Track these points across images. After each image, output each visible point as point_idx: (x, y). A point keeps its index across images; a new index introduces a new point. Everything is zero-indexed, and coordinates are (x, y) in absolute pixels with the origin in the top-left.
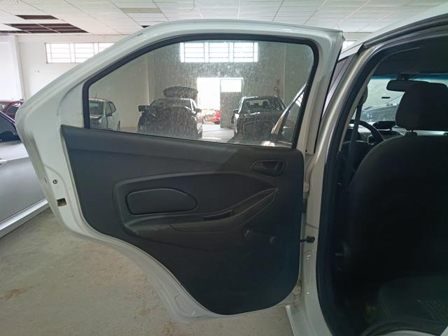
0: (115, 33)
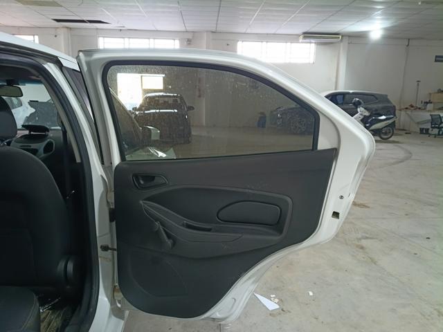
0: (28, 25)
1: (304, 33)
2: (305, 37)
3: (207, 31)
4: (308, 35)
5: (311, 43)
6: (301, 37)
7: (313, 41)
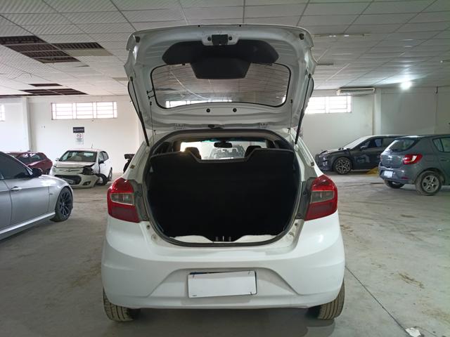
0: (110, 94)
1: (341, 88)
2: (342, 91)
4: (344, 90)
5: (347, 95)
6: (339, 91)
7: (349, 94)
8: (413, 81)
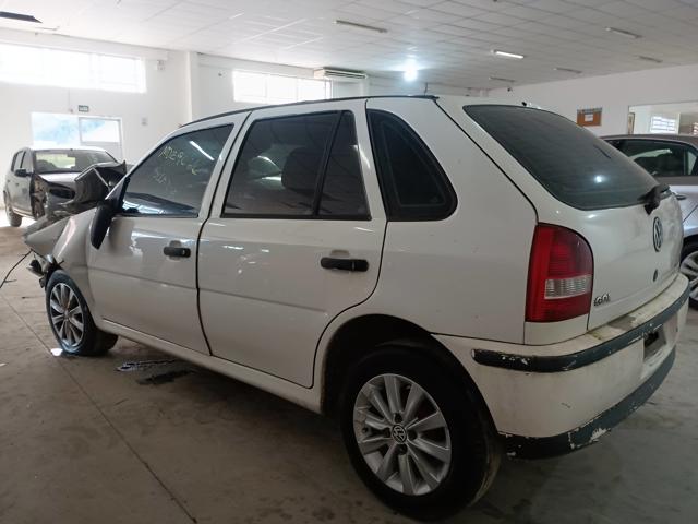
1: (326, 68)
2: (327, 73)
3: (192, 53)
4: (330, 71)
6: (322, 72)
8: (421, 72)
